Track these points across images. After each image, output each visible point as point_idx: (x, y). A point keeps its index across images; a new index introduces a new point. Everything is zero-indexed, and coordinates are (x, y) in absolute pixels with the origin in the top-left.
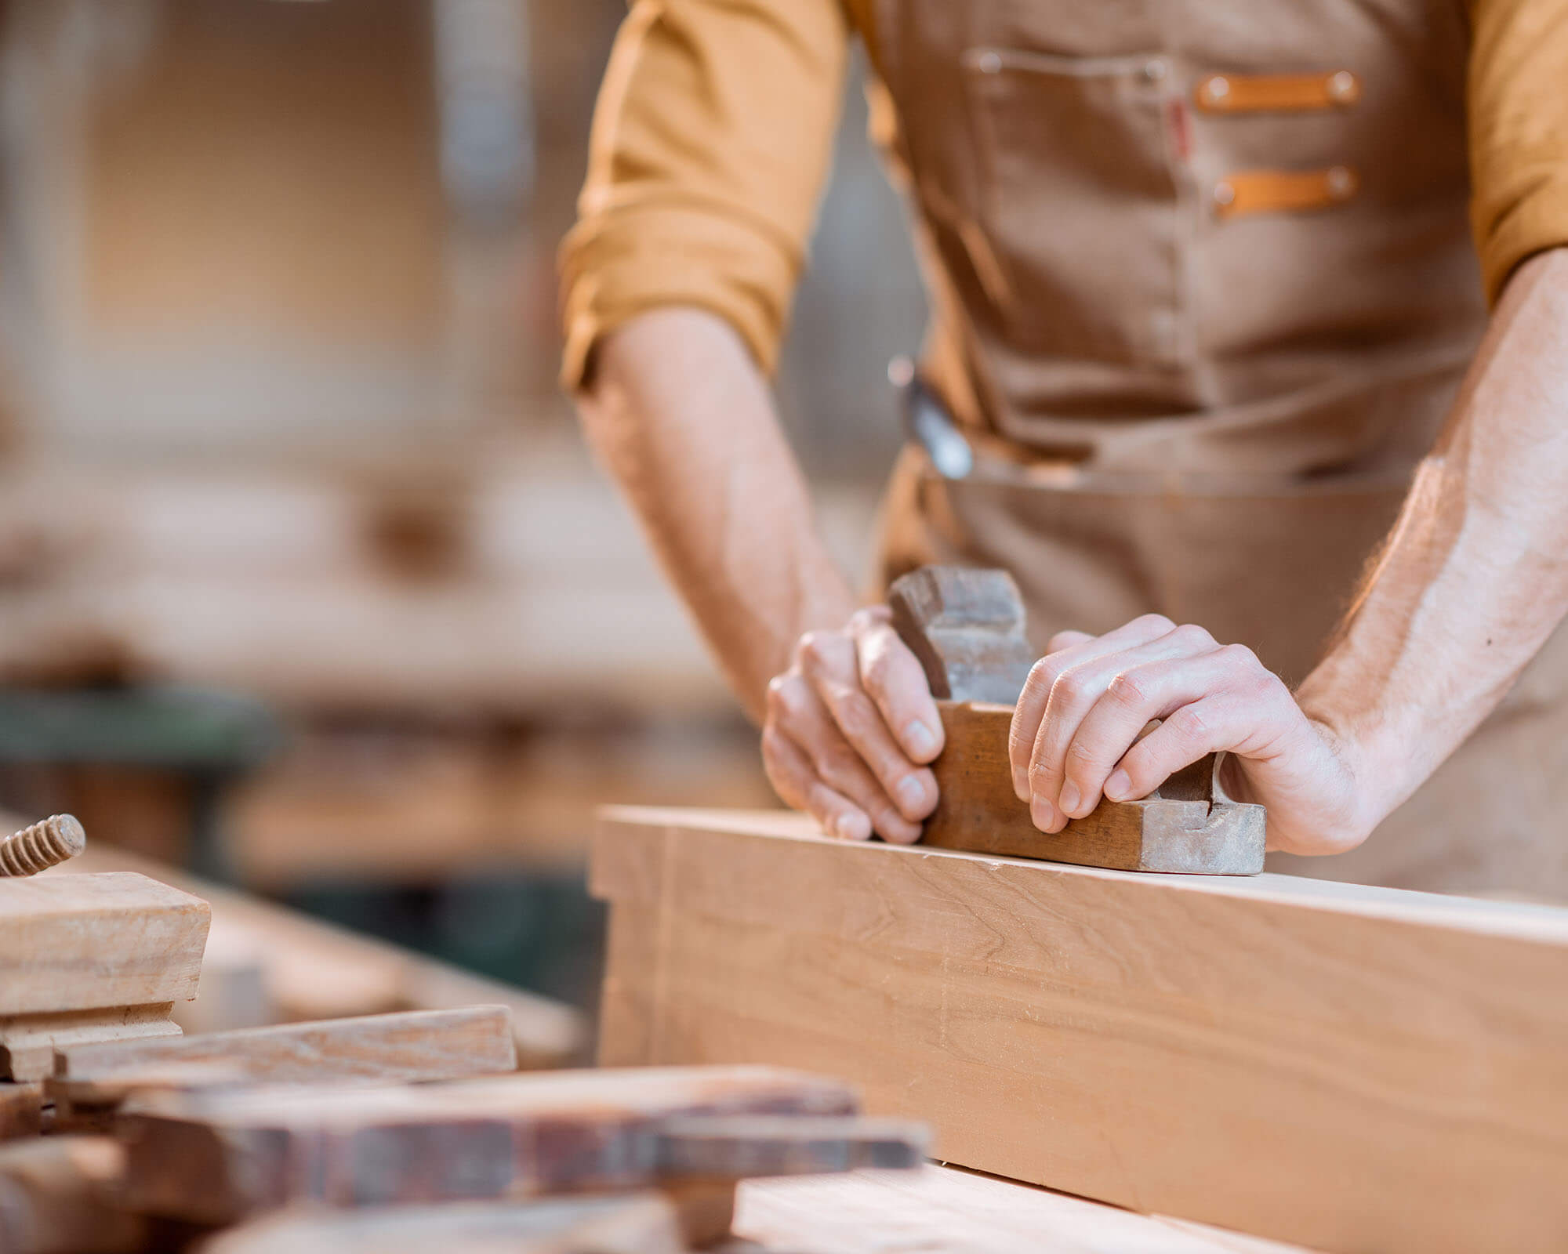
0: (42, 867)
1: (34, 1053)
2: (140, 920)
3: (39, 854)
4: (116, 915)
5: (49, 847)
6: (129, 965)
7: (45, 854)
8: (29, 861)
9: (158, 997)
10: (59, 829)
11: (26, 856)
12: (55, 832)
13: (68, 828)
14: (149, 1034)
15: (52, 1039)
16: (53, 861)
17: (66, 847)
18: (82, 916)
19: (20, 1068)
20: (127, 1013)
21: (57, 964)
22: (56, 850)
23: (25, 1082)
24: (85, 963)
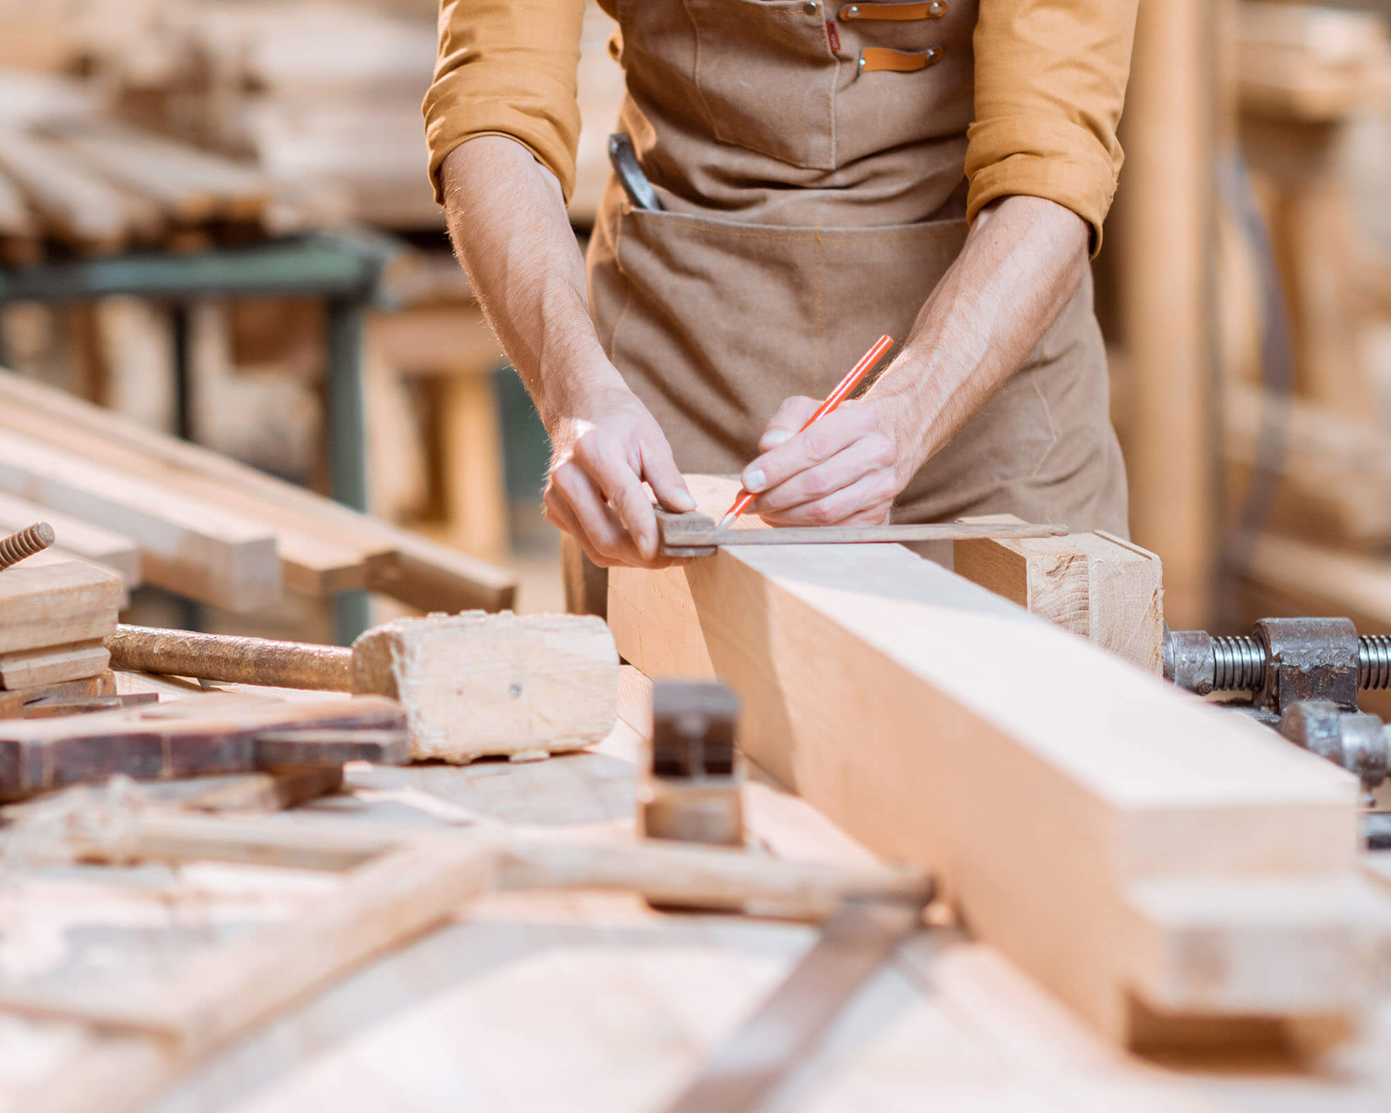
0: (30, 553)
1: (17, 673)
2: (76, 594)
3: (28, 546)
4: (61, 592)
5: (33, 542)
6: (72, 620)
7: (31, 546)
8: (22, 550)
9: (92, 635)
10: (38, 531)
11: (20, 547)
12: (36, 533)
13: (44, 530)
14: (88, 656)
15: (28, 664)
16: (37, 550)
17: (42, 542)
18: (40, 595)
19: (9, 683)
20: (75, 646)
21: (26, 623)
22: (36, 542)
23: (13, 690)
24: (44, 621)
